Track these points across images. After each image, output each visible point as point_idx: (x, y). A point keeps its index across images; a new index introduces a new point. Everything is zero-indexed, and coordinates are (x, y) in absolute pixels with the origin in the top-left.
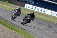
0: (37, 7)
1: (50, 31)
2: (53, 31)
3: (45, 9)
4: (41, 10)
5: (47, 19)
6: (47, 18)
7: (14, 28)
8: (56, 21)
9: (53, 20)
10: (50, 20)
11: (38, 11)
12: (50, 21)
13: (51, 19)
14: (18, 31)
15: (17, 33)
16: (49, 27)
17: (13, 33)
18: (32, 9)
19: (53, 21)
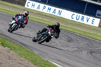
0: (47, 6)
1: (70, 48)
2: (76, 49)
3: (61, 10)
4: (54, 12)
5: (65, 27)
6: (65, 25)
7: (7, 42)
8: (80, 31)
9: (76, 28)
10: (71, 28)
11: (48, 12)
12: (71, 30)
13: (71, 26)
14: (14, 48)
15: (11, 52)
16: (69, 41)
17: (4, 52)
18: (38, 10)
19: (76, 30)
